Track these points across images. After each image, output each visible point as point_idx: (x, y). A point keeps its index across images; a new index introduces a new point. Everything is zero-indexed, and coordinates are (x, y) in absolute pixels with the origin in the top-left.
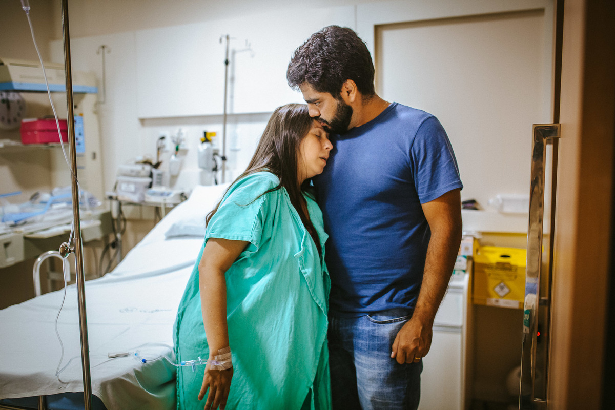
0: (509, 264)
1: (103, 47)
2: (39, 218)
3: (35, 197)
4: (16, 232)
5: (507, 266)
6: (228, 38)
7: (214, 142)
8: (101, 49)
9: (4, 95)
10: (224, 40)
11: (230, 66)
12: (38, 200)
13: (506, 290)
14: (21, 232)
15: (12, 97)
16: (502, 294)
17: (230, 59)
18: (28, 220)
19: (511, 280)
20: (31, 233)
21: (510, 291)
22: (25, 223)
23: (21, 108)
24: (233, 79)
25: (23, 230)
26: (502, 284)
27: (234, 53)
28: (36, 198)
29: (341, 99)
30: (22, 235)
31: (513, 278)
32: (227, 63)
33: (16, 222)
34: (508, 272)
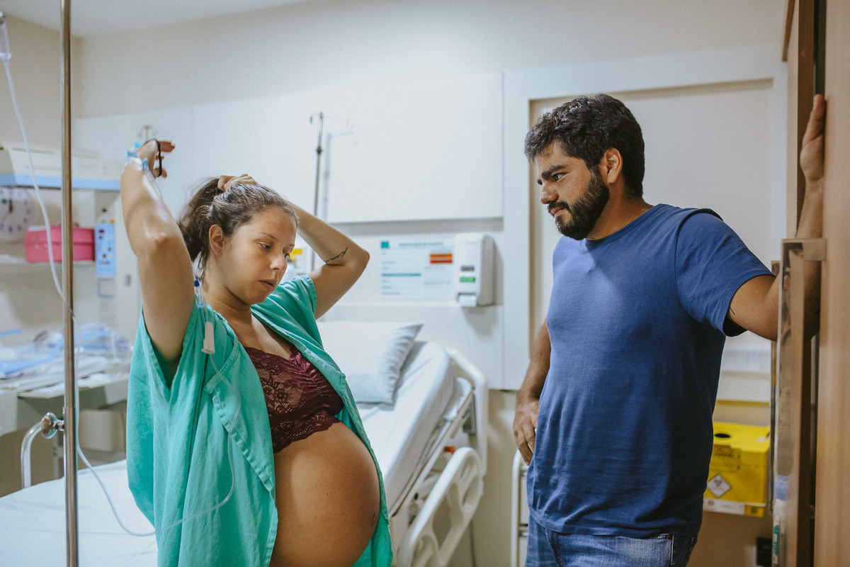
0: (728, 447)
1: (147, 128)
2: (43, 368)
3: (40, 338)
4: (7, 388)
5: (725, 450)
6: (321, 117)
7: (299, 263)
8: (144, 131)
9: (6, 194)
10: (316, 119)
11: (323, 155)
12: (45, 343)
13: (725, 487)
14: (13, 389)
15: (18, 196)
16: (718, 492)
17: (324, 147)
18: (26, 371)
19: (732, 472)
20: (29, 391)
21: (731, 489)
22: (21, 376)
23: (28, 211)
24: (327, 175)
25: (18, 386)
26: (718, 478)
27: (329, 137)
28: (43, 339)
29: (598, 172)
30: (15, 393)
31: (735, 468)
32: (319, 151)
33: (7, 374)
34: (727, 460)
